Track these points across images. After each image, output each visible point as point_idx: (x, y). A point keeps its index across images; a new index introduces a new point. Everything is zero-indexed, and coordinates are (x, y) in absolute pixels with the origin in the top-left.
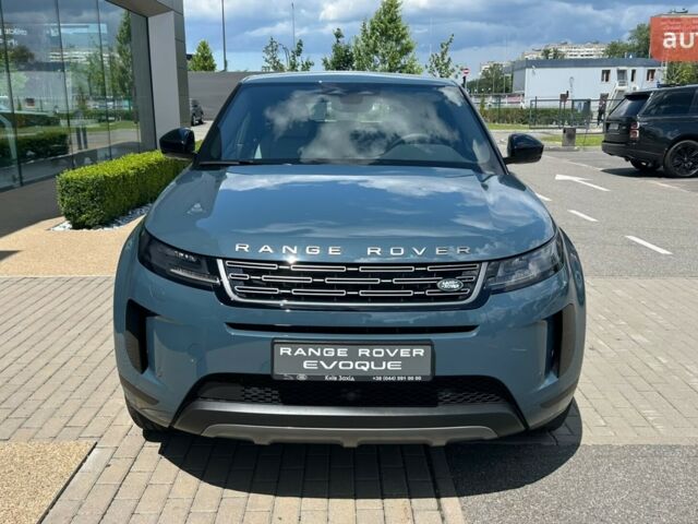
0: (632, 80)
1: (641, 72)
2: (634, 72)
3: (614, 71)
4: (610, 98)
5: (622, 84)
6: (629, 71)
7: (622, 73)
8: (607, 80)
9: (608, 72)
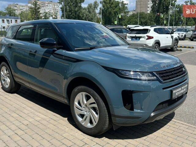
0: (11, 23)
1: (13, 20)
2: (11, 20)
3: (5, 20)
4: (6, 28)
5: (9, 24)
6: (10, 20)
7: (8, 21)
8: (4, 22)
9: (4, 20)
